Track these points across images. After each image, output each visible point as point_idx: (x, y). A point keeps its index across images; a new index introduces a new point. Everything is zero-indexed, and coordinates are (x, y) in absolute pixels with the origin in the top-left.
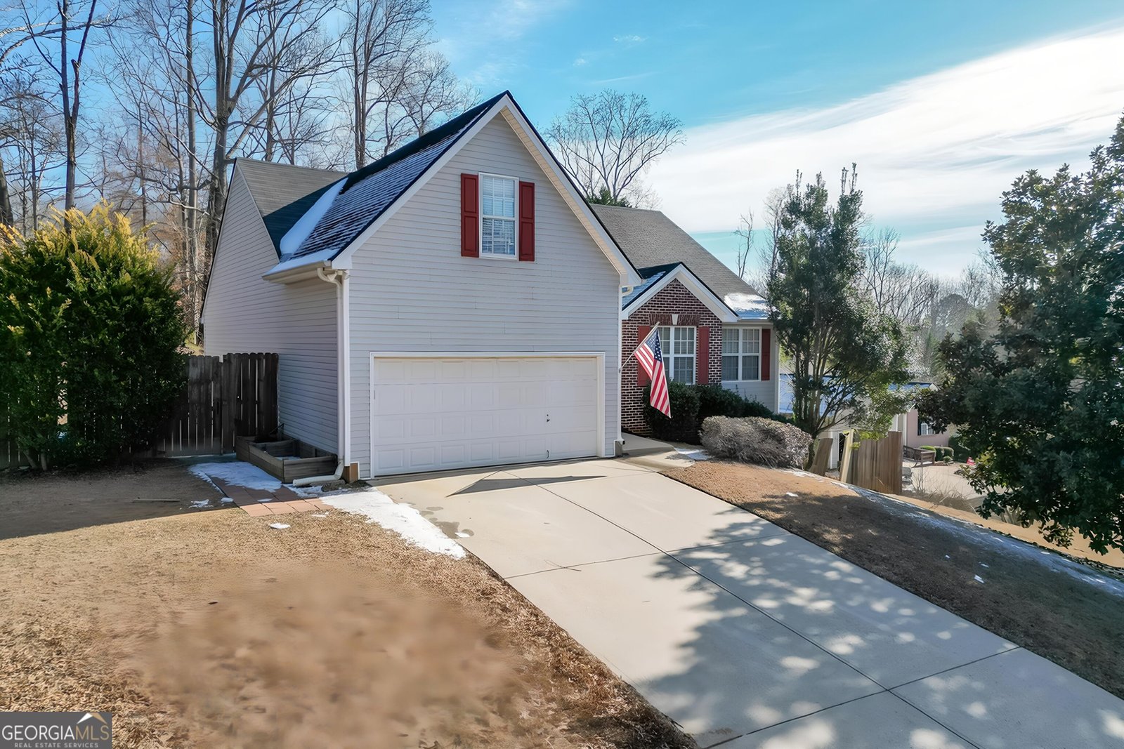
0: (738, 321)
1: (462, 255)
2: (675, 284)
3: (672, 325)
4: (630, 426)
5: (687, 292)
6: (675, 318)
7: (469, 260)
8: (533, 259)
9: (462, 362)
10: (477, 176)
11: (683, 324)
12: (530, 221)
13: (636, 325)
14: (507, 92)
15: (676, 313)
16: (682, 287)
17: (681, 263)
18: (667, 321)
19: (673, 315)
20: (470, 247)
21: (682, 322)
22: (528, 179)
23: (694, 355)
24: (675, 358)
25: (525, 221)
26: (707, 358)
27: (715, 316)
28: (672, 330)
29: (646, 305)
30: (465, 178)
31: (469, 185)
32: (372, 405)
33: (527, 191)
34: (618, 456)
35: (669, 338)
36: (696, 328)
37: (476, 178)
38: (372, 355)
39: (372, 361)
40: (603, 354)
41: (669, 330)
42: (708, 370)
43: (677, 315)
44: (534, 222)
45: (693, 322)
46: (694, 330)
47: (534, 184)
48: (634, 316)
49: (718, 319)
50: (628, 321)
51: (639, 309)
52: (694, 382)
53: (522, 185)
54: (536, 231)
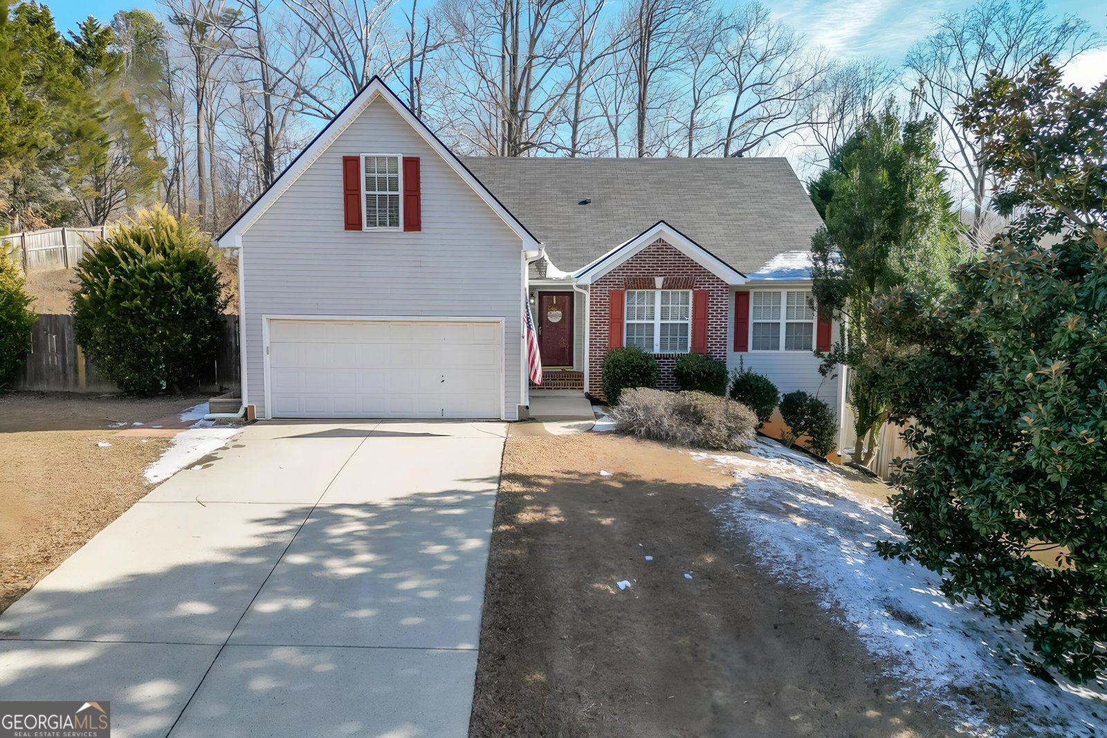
0: (746, 283)
1: (346, 229)
2: (660, 244)
3: (655, 288)
5: (678, 252)
6: (659, 281)
7: (353, 233)
8: (419, 229)
10: (359, 157)
11: (670, 287)
12: (417, 194)
13: (608, 289)
14: (376, 77)
15: (660, 275)
16: (669, 247)
17: (662, 221)
18: (650, 284)
19: (656, 278)
20: (353, 223)
21: (668, 285)
22: (412, 153)
23: (689, 321)
24: (661, 324)
25: (411, 193)
26: (706, 324)
27: (718, 278)
28: (658, 295)
29: (620, 268)
30: (347, 160)
31: (351, 165)
32: (267, 359)
33: (412, 165)
34: (521, 420)
35: (653, 302)
36: (691, 292)
37: (357, 159)
38: (264, 318)
39: (265, 322)
40: (503, 320)
41: (653, 294)
42: (705, 337)
43: (662, 278)
44: (420, 194)
45: (687, 285)
46: (687, 293)
47: (419, 158)
48: (604, 280)
49: (722, 281)
50: (596, 285)
51: (610, 273)
52: (689, 350)
53: (406, 160)
54: (422, 203)
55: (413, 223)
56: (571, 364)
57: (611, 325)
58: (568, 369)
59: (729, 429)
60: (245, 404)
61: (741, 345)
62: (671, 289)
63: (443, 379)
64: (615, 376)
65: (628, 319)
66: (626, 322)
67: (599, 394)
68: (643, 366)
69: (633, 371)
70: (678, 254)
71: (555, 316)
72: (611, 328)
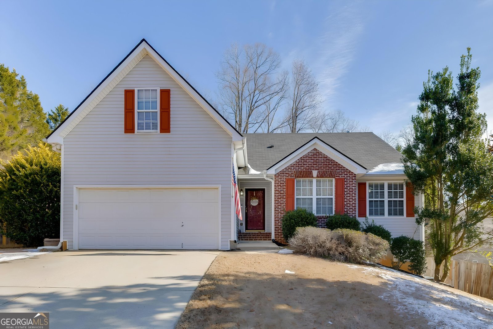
1: (125, 132)
2: (315, 152)
3: (313, 177)
4: (280, 239)
5: (326, 156)
6: (315, 173)
7: (129, 135)
8: (169, 132)
9: (128, 191)
10: (134, 90)
13: (285, 178)
14: (144, 40)
15: (316, 170)
16: (320, 153)
17: (316, 137)
18: (309, 175)
19: (313, 171)
20: (129, 128)
21: (320, 176)
22: (165, 87)
23: (333, 197)
24: (317, 198)
25: (165, 111)
26: (343, 198)
27: (350, 171)
28: (314, 181)
29: (292, 166)
30: (127, 92)
31: (129, 95)
32: (75, 212)
33: (165, 94)
34: (232, 250)
35: (311, 186)
36: (334, 179)
37: (133, 92)
38: (75, 187)
39: (75, 189)
40: (220, 186)
41: (312, 181)
42: (343, 206)
43: (317, 171)
44: (170, 111)
45: (331, 176)
46: (332, 181)
47: (170, 90)
48: (282, 172)
49: (352, 173)
50: (277, 175)
51: (286, 168)
52: (334, 213)
53: (162, 91)
54: (171, 116)
55: (165, 128)
56: (264, 229)
57: (287, 199)
58: (262, 231)
59: (370, 250)
60: (62, 240)
61: (362, 214)
62: (322, 177)
63: (183, 224)
64: (290, 225)
65: (297, 195)
66: (296, 197)
67: (281, 239)
68: (308, 218)
69: (302, 221)
70: (326, 157)
71: (254, 202)
72: (287, 201)
